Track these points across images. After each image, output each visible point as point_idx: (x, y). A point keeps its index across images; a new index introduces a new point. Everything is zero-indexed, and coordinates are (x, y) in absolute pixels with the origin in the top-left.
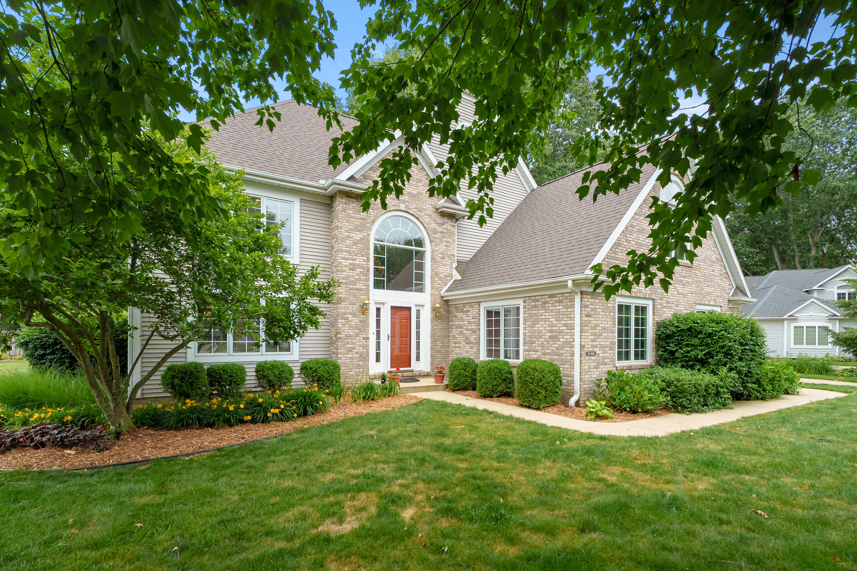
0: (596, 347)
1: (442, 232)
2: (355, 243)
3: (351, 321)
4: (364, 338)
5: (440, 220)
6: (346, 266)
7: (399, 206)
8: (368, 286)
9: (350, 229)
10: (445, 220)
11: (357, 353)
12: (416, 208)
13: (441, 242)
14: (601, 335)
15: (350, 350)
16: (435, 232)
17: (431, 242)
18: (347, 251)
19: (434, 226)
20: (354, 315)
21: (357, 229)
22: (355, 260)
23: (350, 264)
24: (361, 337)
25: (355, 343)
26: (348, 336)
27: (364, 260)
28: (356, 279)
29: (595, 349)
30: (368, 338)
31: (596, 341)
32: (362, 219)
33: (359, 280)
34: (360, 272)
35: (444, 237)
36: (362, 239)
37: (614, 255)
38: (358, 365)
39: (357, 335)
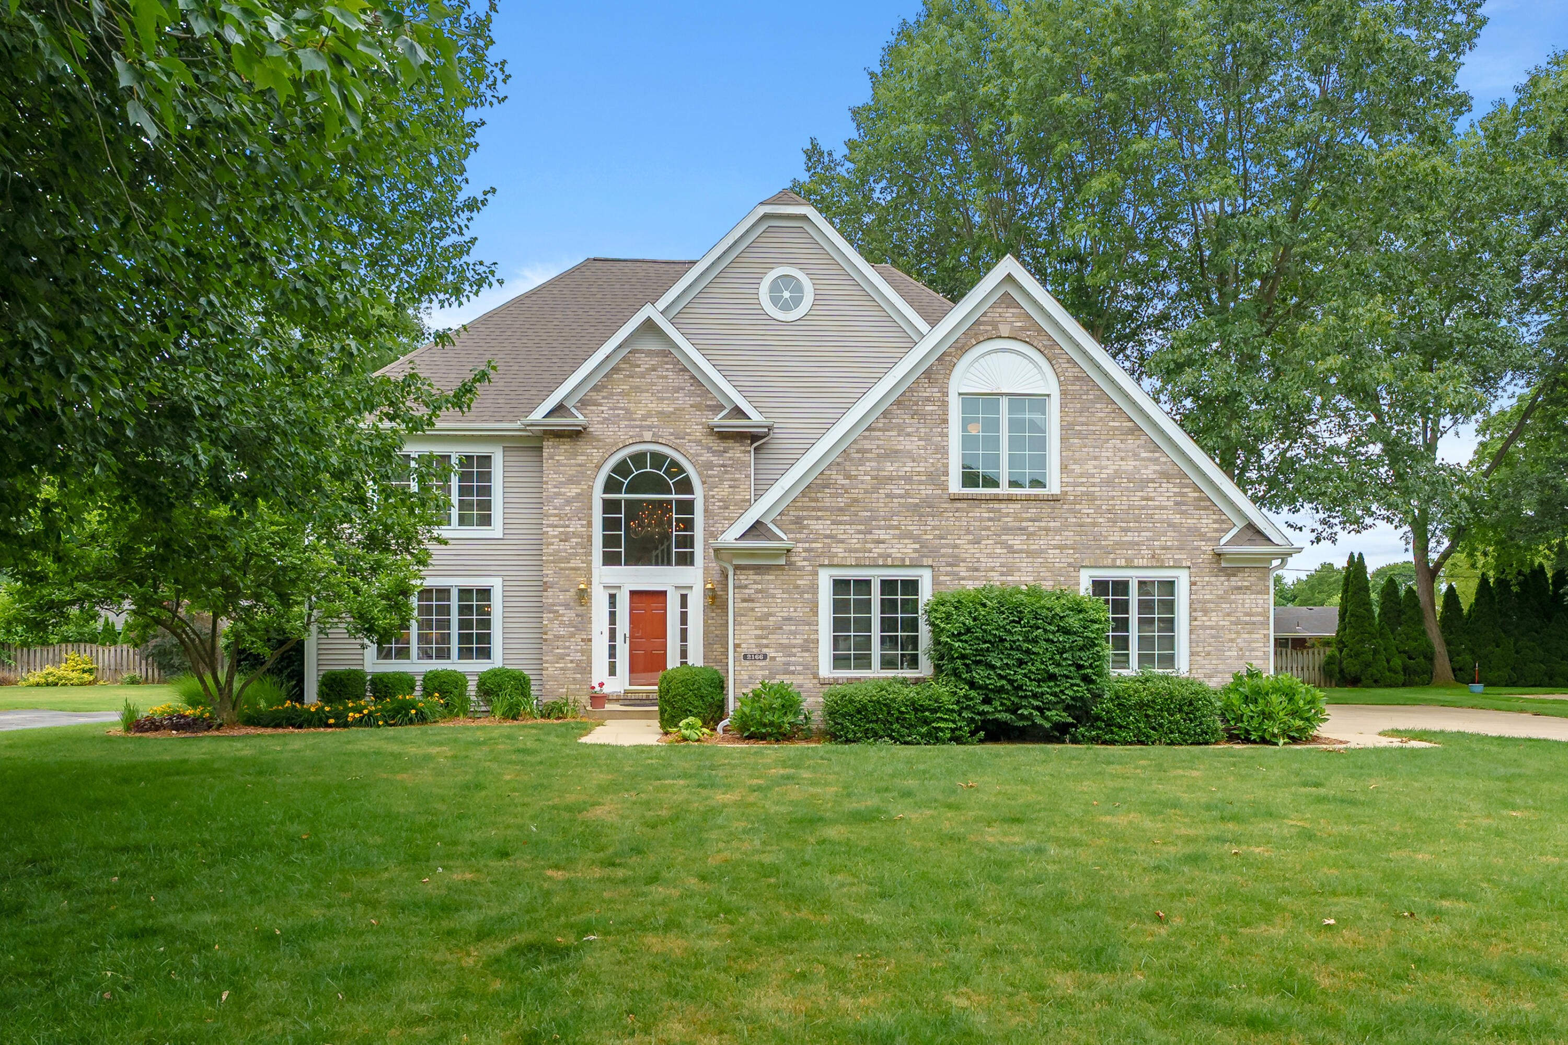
0: (767, 646)
1: (723, 466)
2: (568, 502)
3: (563, 615)
4: (583, 640)
5: (718, 445)
6: (555, 536)
7: (642, 436)
8: (589, 563)
9: (561, 483)
10: (730, 443)
11: (572, 662)
12: (672, 434)
13: (722, 481)
14: (781, 628)
15: (561, 657)
16: (709, 466)
17: (704, 483)
18: (555, 515)
19: (707, 456)
20: (567, 606)
21: (571, 481)
22: (568, 526)
23: (561, 533)
24: (578, 638)
25: (569, 648)
26: (558, 637)
27: (582, 526)
28: (570, 554)
29: (765, 650)
30: (590, 640)
31: (766, 638)
32: (580, 465)
33: (576, 554)
34: (577, 543)
35: (726, 472)
36: (578, 494)
37: (813, 504)
38: (574, 679)
39: (572, 635)
